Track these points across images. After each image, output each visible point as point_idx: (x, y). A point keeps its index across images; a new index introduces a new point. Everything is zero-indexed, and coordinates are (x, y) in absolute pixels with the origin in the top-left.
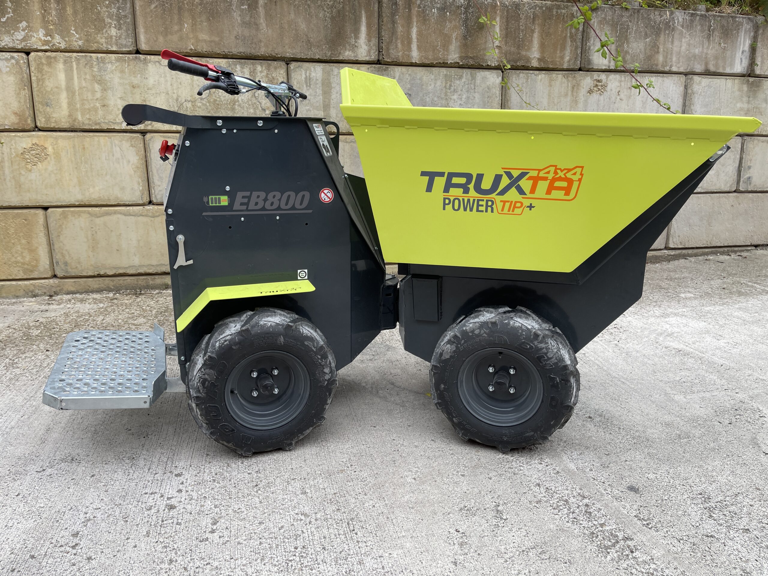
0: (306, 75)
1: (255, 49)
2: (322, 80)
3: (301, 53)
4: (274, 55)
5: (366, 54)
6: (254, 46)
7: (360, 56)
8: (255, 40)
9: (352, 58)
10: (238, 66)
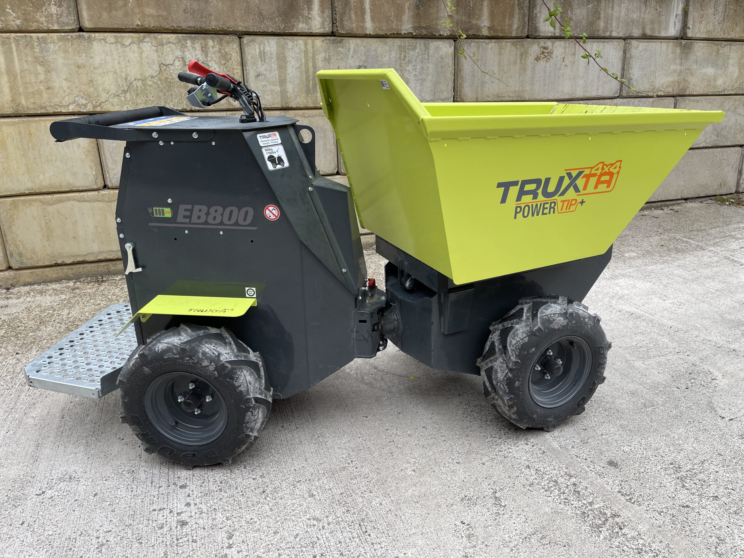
0: (260, 49)
1: (205, 23)
2: (277, 54)
3: (253, 26)
4: (226, 29)
5: (319, 26)
6: (204, 20)
7: (313, 28)
8: (205, 14)
9: (306, 31)
10: (188, 41)
